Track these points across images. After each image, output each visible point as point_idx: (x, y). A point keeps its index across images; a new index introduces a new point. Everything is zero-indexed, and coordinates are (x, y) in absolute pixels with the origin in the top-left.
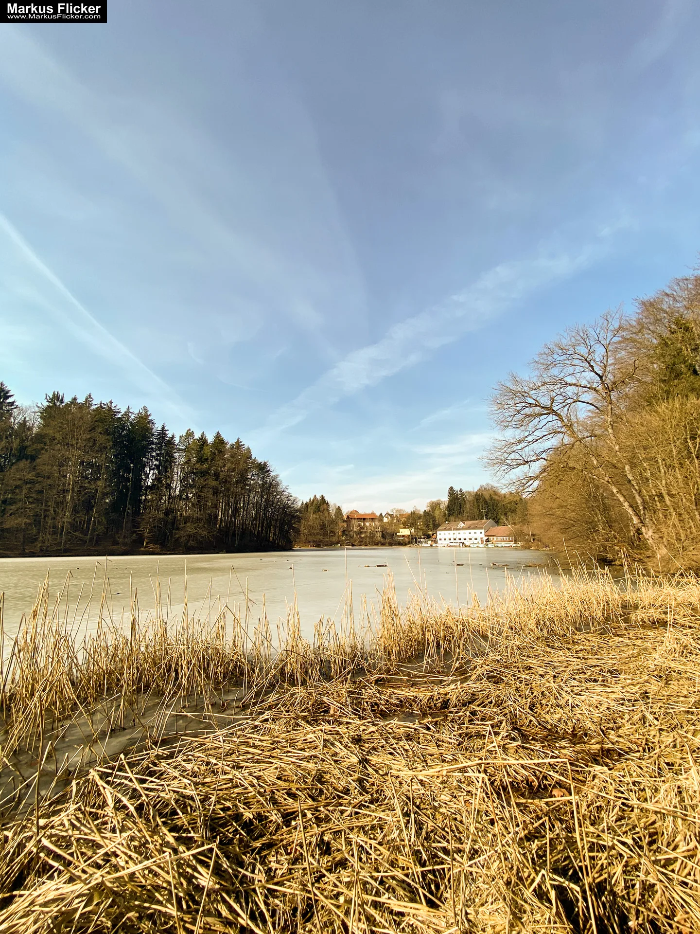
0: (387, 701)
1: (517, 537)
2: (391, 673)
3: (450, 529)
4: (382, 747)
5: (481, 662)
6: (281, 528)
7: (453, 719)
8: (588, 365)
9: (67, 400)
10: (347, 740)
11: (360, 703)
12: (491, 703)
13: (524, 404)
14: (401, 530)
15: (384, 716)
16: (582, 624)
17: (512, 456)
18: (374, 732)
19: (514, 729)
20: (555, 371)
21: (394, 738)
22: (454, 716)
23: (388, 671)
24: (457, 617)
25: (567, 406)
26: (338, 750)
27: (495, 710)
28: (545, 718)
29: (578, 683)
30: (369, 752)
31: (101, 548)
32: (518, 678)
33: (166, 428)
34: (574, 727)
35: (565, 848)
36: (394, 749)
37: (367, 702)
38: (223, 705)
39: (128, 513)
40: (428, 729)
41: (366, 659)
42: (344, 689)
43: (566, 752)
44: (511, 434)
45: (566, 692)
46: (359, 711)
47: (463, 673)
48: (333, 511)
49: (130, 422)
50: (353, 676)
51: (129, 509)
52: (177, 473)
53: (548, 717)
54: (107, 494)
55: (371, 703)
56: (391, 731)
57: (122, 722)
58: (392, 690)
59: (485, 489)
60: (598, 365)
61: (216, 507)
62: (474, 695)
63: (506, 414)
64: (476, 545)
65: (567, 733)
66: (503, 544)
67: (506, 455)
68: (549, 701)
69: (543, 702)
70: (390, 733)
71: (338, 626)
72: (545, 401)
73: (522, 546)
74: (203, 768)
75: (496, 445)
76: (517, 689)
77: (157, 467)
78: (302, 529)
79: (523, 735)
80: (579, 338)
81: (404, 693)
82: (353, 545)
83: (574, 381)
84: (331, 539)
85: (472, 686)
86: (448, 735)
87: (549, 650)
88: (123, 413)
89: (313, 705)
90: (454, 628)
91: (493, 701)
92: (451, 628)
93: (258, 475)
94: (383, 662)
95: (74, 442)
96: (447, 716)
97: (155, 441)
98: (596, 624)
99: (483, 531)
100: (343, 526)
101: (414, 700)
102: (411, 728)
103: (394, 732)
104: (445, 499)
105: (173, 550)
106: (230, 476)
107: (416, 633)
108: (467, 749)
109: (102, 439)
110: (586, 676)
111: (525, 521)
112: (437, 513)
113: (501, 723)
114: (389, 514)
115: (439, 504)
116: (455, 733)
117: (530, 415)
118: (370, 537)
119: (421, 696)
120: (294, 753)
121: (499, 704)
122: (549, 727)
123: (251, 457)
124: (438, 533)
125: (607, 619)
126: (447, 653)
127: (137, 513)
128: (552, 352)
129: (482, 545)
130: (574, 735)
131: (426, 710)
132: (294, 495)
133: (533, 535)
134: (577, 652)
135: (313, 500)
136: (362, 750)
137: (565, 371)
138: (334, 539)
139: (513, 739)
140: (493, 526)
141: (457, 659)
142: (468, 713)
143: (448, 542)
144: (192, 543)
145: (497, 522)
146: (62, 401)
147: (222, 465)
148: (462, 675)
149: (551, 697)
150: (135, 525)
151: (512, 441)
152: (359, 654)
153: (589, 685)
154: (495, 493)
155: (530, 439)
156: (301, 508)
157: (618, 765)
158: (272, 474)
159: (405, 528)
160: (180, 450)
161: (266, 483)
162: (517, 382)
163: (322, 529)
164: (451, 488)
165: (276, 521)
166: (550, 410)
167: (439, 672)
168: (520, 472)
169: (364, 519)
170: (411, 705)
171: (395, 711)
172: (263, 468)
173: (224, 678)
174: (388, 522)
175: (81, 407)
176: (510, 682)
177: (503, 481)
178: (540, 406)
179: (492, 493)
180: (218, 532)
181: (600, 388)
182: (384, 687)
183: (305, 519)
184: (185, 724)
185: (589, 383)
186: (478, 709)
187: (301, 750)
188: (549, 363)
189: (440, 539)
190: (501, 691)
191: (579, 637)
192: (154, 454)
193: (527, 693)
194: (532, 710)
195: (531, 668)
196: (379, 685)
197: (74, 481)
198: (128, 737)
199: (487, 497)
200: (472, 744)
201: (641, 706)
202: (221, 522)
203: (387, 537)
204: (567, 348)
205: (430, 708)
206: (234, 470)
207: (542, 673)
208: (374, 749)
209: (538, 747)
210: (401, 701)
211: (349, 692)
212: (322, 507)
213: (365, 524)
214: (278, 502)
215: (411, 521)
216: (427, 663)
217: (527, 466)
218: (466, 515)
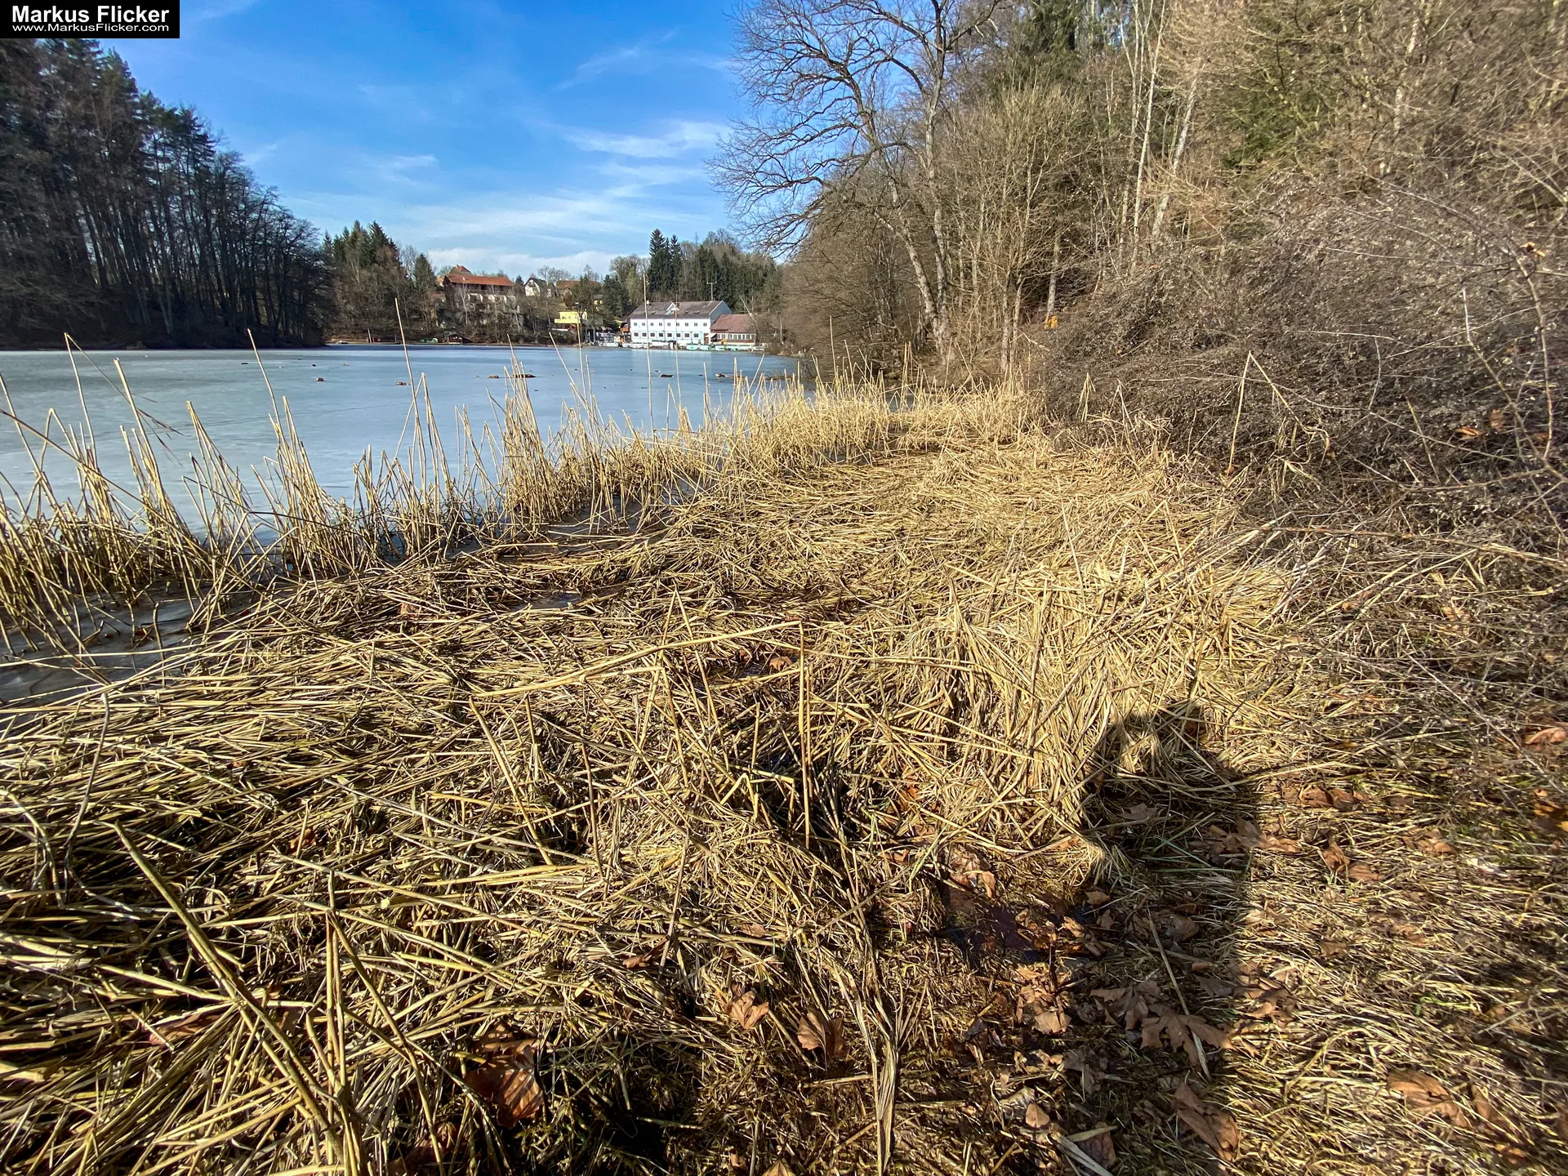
0: (519, 582)
1: (761, 333)
2: (529, 539)
3: (653, 316)
4: (502, 651)
5: (686, 511)
6: (284, 298)
7: (634, 593)
10: (429, 652)
11: (463, 591)
12: (696, 564)
13: (800, 48)
14: (562, 314)
15: (511, 604)
16: (838, 453)
17: (768, 166)
18: (486, 632)
19: (726, 594)
21: (525, 635)
22: (636, 590)
23: (523, 537)
25: (873, 68)
26: (408, 671)
27: (701, 573)
28: (771, 575)
29: (821, 527)
30: (475, 663)
32: (740, 528)
34: (808, 581)
35: (779, 731)
36: (525, 650)
37: (478, 589)
38: (139, 634)
40: (591, 612)
41: (480, 523)
42: (428, 573)
43: (796, 610)
44: (768, 116)
45: (804, 538)
46: (459, 604)
47: (655, 528)
48: (410, 268)
53: (775, 573)
55: (487, 588)
56: (520, 625)
58: (530, 565)
59: (716, 240)
61: (70, 230)
62: (671, 556)
63: (763, 65)
64: (696, 348)
65: (799, 589)
66: (740, 346)
67: (756, 162)
68: (779, 553)
69: (772, 555)
70: (517, 629)
72: (837, 48)
73: (766, 350)
75: (742, 137)
76: (737, 543)
78: (340, 300)
79: (738, 600)
81: (550, 567)
82: (465, 341)
85: (668, 544)
86: (622, 617)
90: (646, 464)
91: (700, 562)
92: (640, 466)
93: (173, 146)
94: (514, 525)
96: (624, 591)
98: (854, 452)
99: (708, 321)
100: (439, 301)
101: (569, 576)
102: (559, 616)
103: (526, 626)
104: (646, 256)
106: (83, 141)
107: (577, 476)
108: (651, 631)
110: (833, 517)
111: (775, 302)
112: (630, 283)
113: (708, 588)
114: (535, 280)
115: (634, 265)
116: (634, 612)
117: (808, 77)
118: (500, 326)
119: (581, 568)
120: (309, 690)
121: (708, 565)
122: (776, 585)
124: (632, 321)
125: (868, 446)
126: (633, 504)
129: (706, 348)
130: (807, 590)
131: (588, 587)
132: (299, 216)
133: (785, 331)
134: (825, 489)
135: (355, 234)
136: (461, 661)
138: (421, 328)
139: (724, 607)
140: (726, 313)
141: (648, 511)
142: (658, 583)
143: (649, 339)
145: (733, 307)
148: (653, 532)
149: (783, 548)
151: (771, 133)
153: (833, 528)
154: (733, 252)
155: (801, 133)
156: (329, 250)
157: (858, 617)
158: (220, 149)
159: (570, 309)
161: (206, 171)
164: (657, 233)
165: (265, 276)
166: (843, 72)
167: (615, 531)
168: (774, 203)
169: (484, 287)
170: (563, 583)
171: (533, 595)
172: (182, 128)
174: (535, 297)
176: (727, 534)
177: (748, 219)
178: (826, 58)
179: (727, 249)
180: (102, 297)
181: (932, 37)
182: (513, 562)
183: (342, 278)
186: (675, 575)
187: (326, 683)
189: (636, 335)
190: (714, 547)
191: (832, 468)
193: (750, 546)
194: (755, 567)
195: (759, 513)
196: (504, 560)
199: (719, 257)
200: (660, 623)
201: (895, 545)
202: (102, 270)
203: (535, 326)
205: (598, 583)
206: (88, 122)
207: (774, 519)
208: (486, 656)
209: (758, 611)
210: (545, 580)
211: (441, 576)
212: (379, 253)
213: (485, 298)
214: (256, 229)
215: (580, 296)
216: (596, 519)
217: (789, 191)
218: (682, 290)
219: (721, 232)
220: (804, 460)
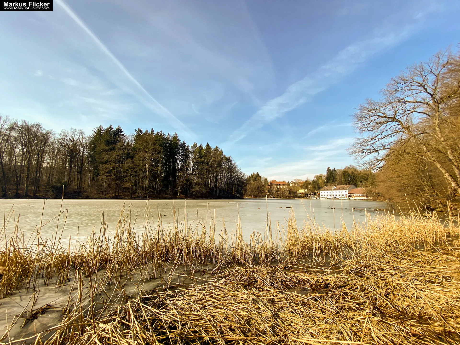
0: (291, 280)
1: (368, 194)
2: (293, 264)
3: (328, 190)
4: (287, 307)
5: (349, 263)
6: (238, 189)
7: (332, 295)
8: (423, 88)
9: (144, 132)
10: (266, 301)
11: (274, 279)
12: (357, 288)
13: (376, 117)
14: (299, 190)
15: (289, 288)
16: (418, 245)
17: (368, 147)
18: (282, 298)
19: (375, 308)
20: (398, 95)
21: (294, 303)
22: (333, 294)
23: (291, 262)
24: (333, 236)
25: (406, 116)
26: (260, 306)
27: (360, 293)
28: (397, 303)
29: (420, 283)
30: (279, 309)
31: (161, 196)
32: (375, 275)
33: (185, 143)
34: (420, 312)
36: (294, 310)
37: (279, 279)
38: (203, 272)
39: (171, 181)
40: (316, 300)
41: (279, 255)
42: (266, 270)
44: (366, 135)
45: (412, 288)
46: (274, 284)
47: (337, 268)
48: (263, 180)
49: (170, 140)
50: (271, 263)
51: (171, 179)
52: (191, 163)
53: (399, 303)
54: (162, 173)
55: (281, 280)
56: (292, 298)
57: (155, 275)
58: (294, 274)
59: (349, 168)
60: (430, 87)
61: (208, 178)
62: (346, 282)
63: (363, 123)
64: (343, 199)
65: (415, 316)
66: (359, 198)
67: (363, 147)
68: (399, 292)
69: (395, 292)
70: (292, 300)
71: (263, 236)
72: (390, 113)
73: (371, 199)
74: (186, 306)
75: (357, 142)
76: (376, 282)
77: (182, 160)
78: (248, 189)
79: (382, 313)
80: (417, 71)
81: (300, 276)
82: (274, 197)
83: (412, 100)
84: (262, 194)
85: (344, 277)
86: (329, 306)
87: (396, 259)
88: (166, 136)
89: (248, 277)
90: (332, 242)
91: (359, 288)
92: (329, 242)
93: (226, 163)
94: (288, 258)
95: (148, 150)
96: (328, 293)
97: (181, 148)
98: (428, 246)
99: (347, 191)
100: (268, 188)
101: (307, 281)
102: (305, 298)
103: (294, 300)
104: (325, 174)
105: (190, 197)
106: (214, 164)
107: (308, 243)
109: (158, 148)
110: (426, 279)
111: (373, 184)
112: (320, 181)
113: (365, 302)
114: (293, 182)
115: (321, 177)
116: (334, 305)
117: (380, 123)
118: (283, 194)
119: (311, 279)
120: (235, 304)
121: (362, 290)
122: (401, 310)
123: (222, 154)
124: (321, 192)
125: (436, 243)
126: (327, 256)
127: (175, 181)
128: (397, 83)
129: (346, 199)
130: (420, 318)
131: (314, 288)
132: (243, 173)
133: (378, 193)
134: (416, 262)
135: (253, 175)
136: (275, 308)
137: (405, 94)
138: (264, 194)
139: (374, 315)
140: (353, 188)
141: (333, 260)
142: (342, 293)
143: (326, 196)
144: (198, 194)
145: (356, 186)
146: (142, 132)
147: (209, 159)
148: (336, 269)
149: (400, 290)
150: (174, 186)
151: (367, 139)
152: (275, 252)
153: (428, 285)
154: (355, 170)
155: (379, 137)
156: (247, 179)
158: (233, 162)
159: (302, 189)
160: (191, 152)
161: (230, 167)
162: (371, 104)
163: (257, 189)
164: (329, 168)
165: (235, 185)
166: (394, 119)
167: (322, 266)
168: (371, 157)
169: (279, 184)
170: (305, 284)
171: (295, 286)
172: (228, 160)
173: (205, 257)
174: (292, 186)
175: (149, 135)
176: (369, 277)
177: (361, 162)
178: (386, 117)
179: (353, 170)
180: (209, 190)
181: (431, 102)
182: (289, 271)
183: (249, 184)
184: (183, 280)
185: (423, 99)
186: (348, 291)
187: (239, 303)
188: (394, 90)
189: (322, 195)
190: (364, 282)
191: (417, 252)
192: (181, 154)
193: (383, 285)
194: (387, 297)
195: (383, 269)
196: (286, 270)
197: (148, 167)
198: (157, 283)
199: (350, 172)
200: (346, 314)
202: (210, 185)
203: (292, 193)
204: (407, 79)
205: (317, 287)
206: (215, 161)
207: (392, 274)
208: (282, 308)
210: (299, 281)
211: (269, 272)
212: (257, 179)
213: (279, 187)
214: (236, 176)
215: (305, 185)
216: (315, 260)
217: (377, 153)
218: (337, 182)
219: (350, 165)
220: (401, 247)
